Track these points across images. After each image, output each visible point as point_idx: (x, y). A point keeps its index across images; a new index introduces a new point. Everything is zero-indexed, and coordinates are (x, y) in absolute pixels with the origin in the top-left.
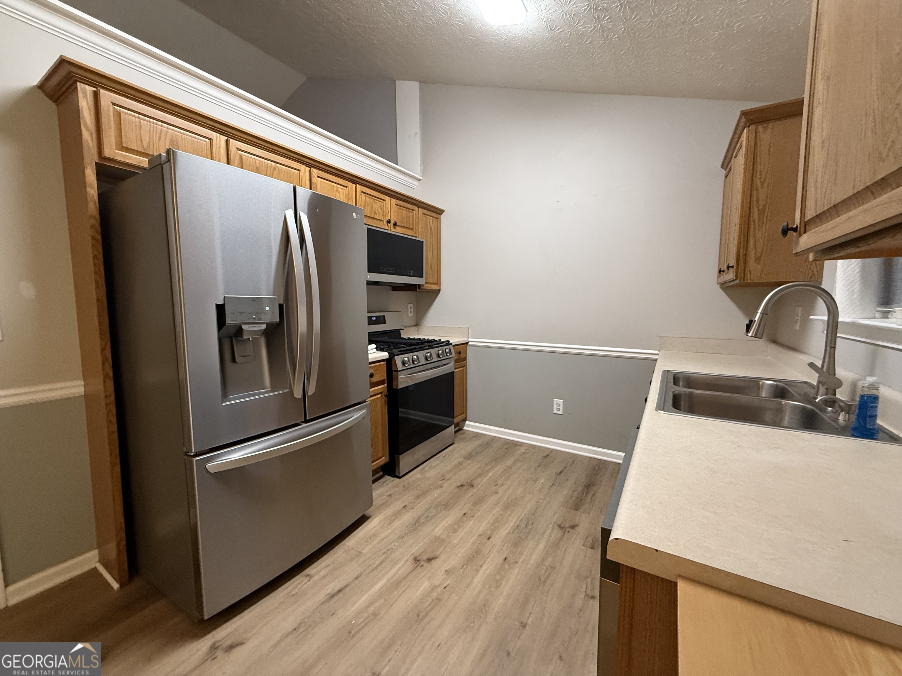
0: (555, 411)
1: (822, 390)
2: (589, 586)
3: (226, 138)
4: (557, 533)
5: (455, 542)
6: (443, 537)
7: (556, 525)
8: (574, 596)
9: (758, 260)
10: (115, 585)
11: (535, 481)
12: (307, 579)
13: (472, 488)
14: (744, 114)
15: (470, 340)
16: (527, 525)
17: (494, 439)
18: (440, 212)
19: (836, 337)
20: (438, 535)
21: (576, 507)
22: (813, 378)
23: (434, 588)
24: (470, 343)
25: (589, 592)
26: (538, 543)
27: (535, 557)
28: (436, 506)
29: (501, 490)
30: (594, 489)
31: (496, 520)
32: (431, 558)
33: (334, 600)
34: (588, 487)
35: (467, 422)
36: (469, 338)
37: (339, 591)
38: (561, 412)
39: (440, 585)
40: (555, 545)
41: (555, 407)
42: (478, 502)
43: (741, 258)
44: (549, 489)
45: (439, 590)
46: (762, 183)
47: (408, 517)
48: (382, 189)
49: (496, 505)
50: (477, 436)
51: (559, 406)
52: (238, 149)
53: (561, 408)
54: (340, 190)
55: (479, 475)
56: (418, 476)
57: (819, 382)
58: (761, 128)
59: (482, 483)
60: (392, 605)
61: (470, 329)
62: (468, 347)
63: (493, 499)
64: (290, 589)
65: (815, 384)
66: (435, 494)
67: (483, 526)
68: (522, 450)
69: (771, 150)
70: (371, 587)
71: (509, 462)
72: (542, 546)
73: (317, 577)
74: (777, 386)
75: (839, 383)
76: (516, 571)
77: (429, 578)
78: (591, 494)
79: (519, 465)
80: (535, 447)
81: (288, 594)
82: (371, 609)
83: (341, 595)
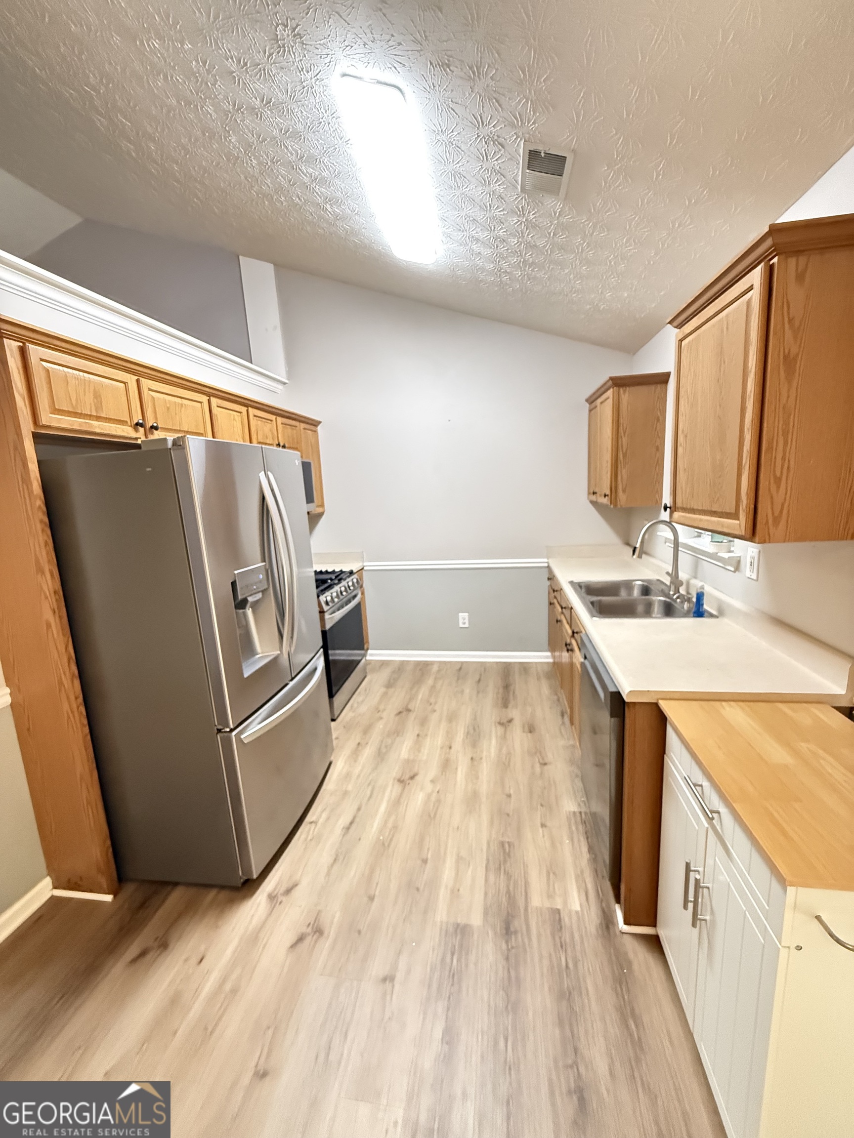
0: (461, 625)
1: (673, 588)
2: (540, 757)
3: (137, 378)
4: (500, 730)
5: (425, 758)
6: (411, 758)
7: (497, 724)
8: (533, 767)
9: (624, 491)
10: (109, 898)
11: (462, 692)
12: (313, 826)
13: (411, 713)
14: (611, 379)
15: (365, 564)
16: (474, 729)
17: (403, 663)
18: (316, 424)
19: (678, 550)
20: (406, 757)
21: (505, 704)
22: (667, 580)
23: (429, 796)
24: (365, 568)
25: (541, 761)
26: (490, 739)
27: (493, 751)
28: (388, 736)
29: (437, 707)
30: (512, 688)
31: (448, 732)
32: (412, 775)
33: (351, 831)
34: (507, 687)
35: (369, 652)
36: (363, 562)
37: (351, 823)
38: (467, 625)
39: (433, 792)
40: (504, 737)
41: (461, 621)
42: (423, 722)
43: (613, 489)
44: (477, 696)
45: (435, 794)
46: (625, 433)
47: (368, 752)
48: (265, 408)
49: (440, 721)
50: (384, 664)
51: (464, 619)
52: (150, 390)
53: (467, 621)
54: (236, 418)
55: (411, 700)
56: (351, 714)
57: (671, 582)
58: (621, 390)
59: (417, 705)
60: (404, 816)
61: (364, 553)
62: (364, 573)
63: (434, 717)
64: (303, 836)
65: (668, 583)
66: (380, 726)
67: (439, 741)
68: (435, 668)
69: (629, 409)
70: (377, 811)
71: (430, 682)
72: (494, 741)
73: (321, 821)
74: (643, 585)
75: (681, 584)
76: (485, 764)
77: (422, 789)
78: (511, 693)
79: (440, 683)
80: (445, 663)
81: (306, 840)
82: (390, 825)
83: (354, 826)
